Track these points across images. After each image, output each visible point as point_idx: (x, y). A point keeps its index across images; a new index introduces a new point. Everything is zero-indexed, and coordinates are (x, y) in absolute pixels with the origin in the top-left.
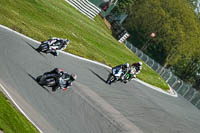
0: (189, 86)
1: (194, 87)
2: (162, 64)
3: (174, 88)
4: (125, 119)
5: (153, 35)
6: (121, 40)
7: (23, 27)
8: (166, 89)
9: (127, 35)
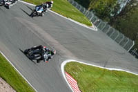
0: (106, 23)
1: (109, 24)
2: (87, 8)
3: (95, 25)
8: (90, 25)
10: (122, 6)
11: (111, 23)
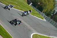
0: (49, 18)
2: (42, 12)
3: (45, 19)
4: (31, 27)
5: (39, 3)
6: (30, 5)
7: (2, 1)
8: (43, 19)
9: (31, 3)
10: (56, 11)
11: (52, 18)
